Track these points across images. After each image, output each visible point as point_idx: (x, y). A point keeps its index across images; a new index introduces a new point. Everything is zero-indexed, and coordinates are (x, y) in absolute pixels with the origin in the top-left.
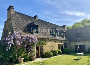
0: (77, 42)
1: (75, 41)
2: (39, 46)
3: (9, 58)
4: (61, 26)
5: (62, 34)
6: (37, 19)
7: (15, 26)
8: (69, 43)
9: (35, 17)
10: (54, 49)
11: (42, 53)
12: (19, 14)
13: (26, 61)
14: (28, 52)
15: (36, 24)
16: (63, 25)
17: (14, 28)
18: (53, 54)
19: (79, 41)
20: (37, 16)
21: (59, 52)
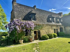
2: (37, 30)
4: (58, 14)
5: (58, 20)
6: (36, 9)
7: (17, 15)
8: (64, 28)
10: (50, 33)
11: (39, 36)
14: (27, 35)
15: (33, 12)
16: (59, 13)
17: (15, 16)
18: (48, 37)
20: (35, 6)
21: (54, 35)
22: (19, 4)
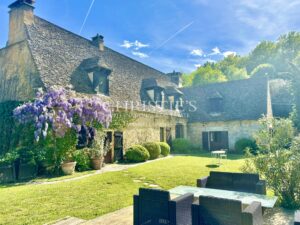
0: (210, 124)
1: (205, 121)
2: (113, 131)
3: (36, 159)
5: (172, 99)
6: (102, 49)
7: (45, 69)
8: (188, 126)
9: (94, 39)
10: (149, 141)
11: (119, 150)
12: (48, 25)
13: (82, 171)
14: (83, 147)
17: (42, 73)
18: (147, 153)
19: (215, 120)
20: (102, 37)
21: (163, 148)
22: (42, 20)
